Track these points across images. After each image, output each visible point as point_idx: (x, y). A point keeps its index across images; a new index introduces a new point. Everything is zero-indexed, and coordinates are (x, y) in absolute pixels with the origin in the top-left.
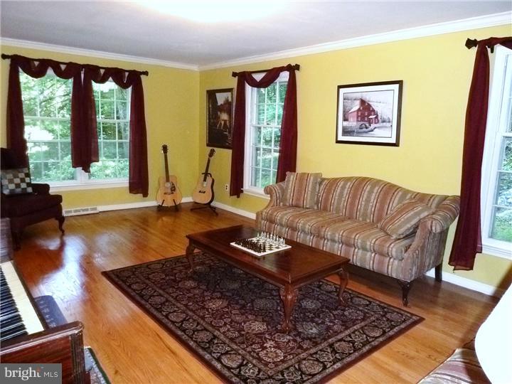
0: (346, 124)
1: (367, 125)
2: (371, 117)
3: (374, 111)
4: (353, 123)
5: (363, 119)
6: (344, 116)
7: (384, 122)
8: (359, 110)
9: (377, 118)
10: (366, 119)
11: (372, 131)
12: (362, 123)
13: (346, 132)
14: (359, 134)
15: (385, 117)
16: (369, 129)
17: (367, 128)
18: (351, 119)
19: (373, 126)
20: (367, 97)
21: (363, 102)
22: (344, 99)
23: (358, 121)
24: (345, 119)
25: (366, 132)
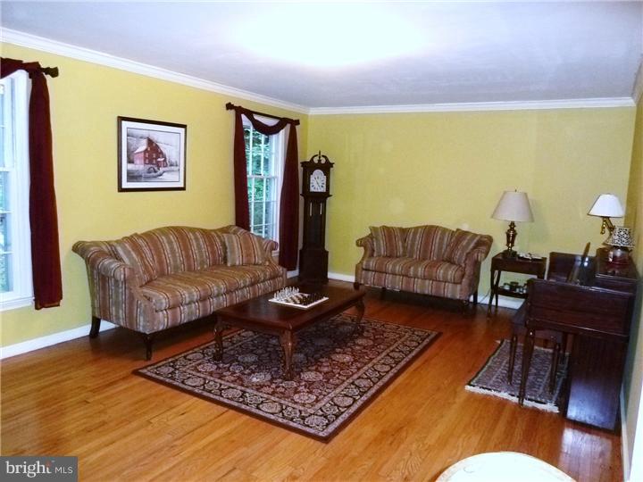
0: (131, 167)
1: (156, 168)
2: (159, 160)
3: (161, 153)
4: (139, 166)
5: (150, 162)
6: (128, 156)
7: (171, 165)
8: (146, 151)
9: (165, 160)
10: (154, 162)
11: (161, 175)
12: (150, 166)
13: (131, 177)
14: (147, 179)
15: (173, 161)
16: (158, 173)
17: (155, 172)
18: (137, 162)
19: (162, 169)
20: (155, 137)
21: (150, 142)
22: (128, 136)
23: (145, 164)
24: (130, 161)
25: (155, 177)
